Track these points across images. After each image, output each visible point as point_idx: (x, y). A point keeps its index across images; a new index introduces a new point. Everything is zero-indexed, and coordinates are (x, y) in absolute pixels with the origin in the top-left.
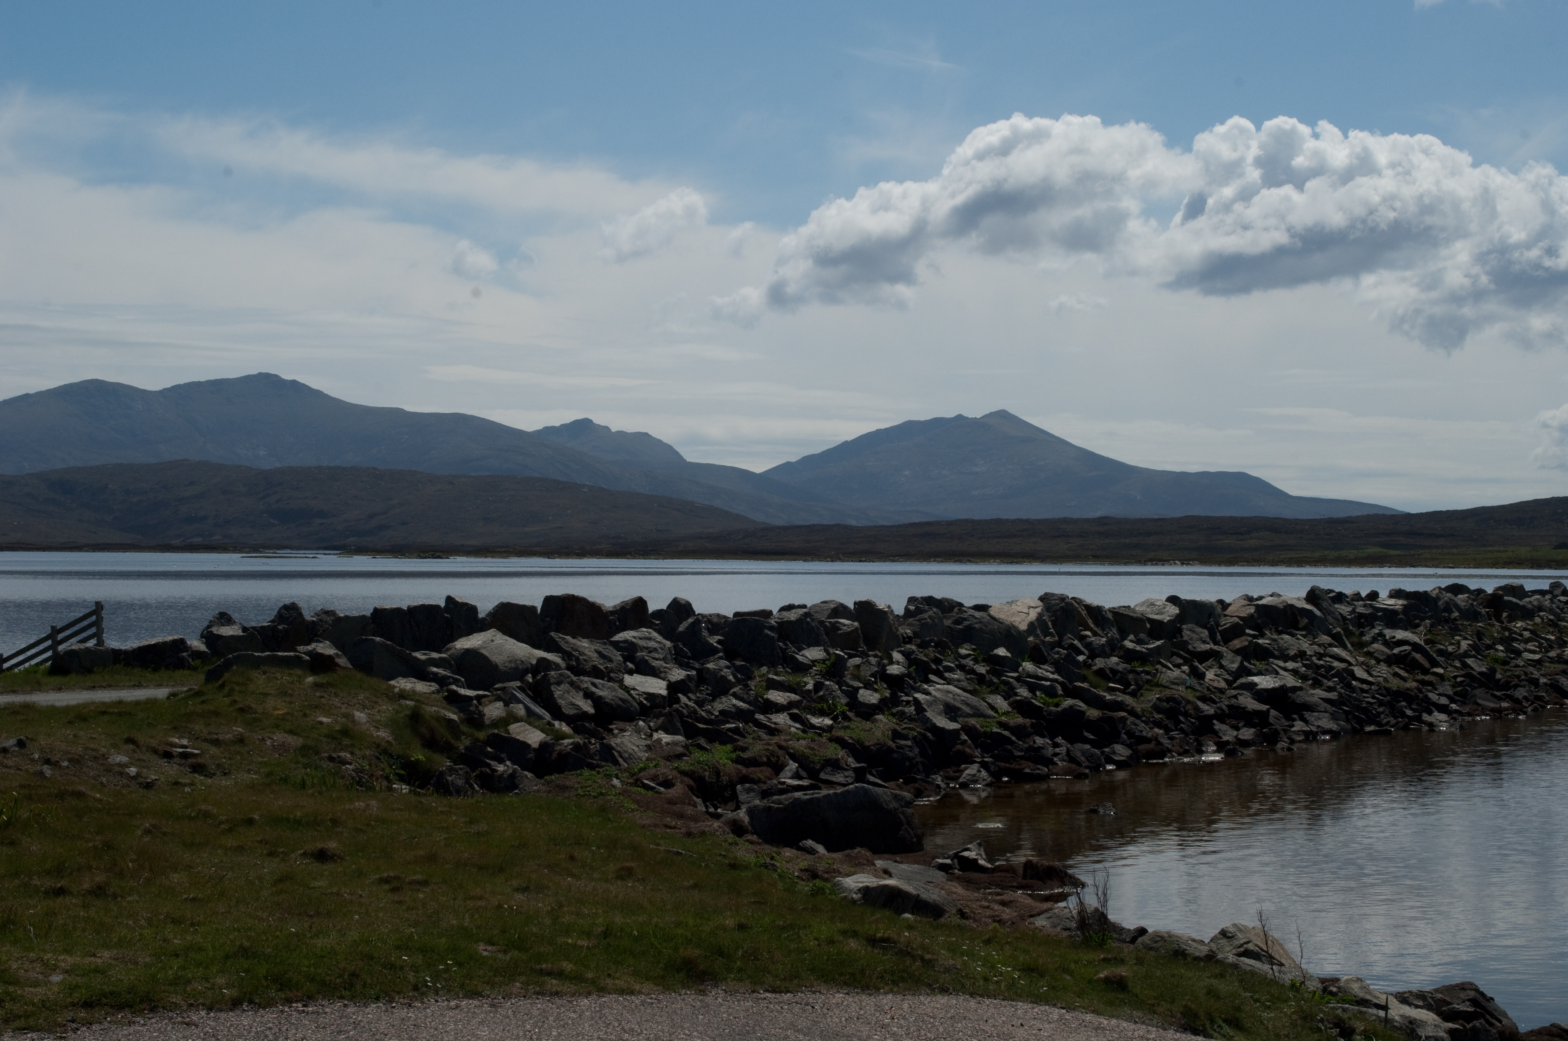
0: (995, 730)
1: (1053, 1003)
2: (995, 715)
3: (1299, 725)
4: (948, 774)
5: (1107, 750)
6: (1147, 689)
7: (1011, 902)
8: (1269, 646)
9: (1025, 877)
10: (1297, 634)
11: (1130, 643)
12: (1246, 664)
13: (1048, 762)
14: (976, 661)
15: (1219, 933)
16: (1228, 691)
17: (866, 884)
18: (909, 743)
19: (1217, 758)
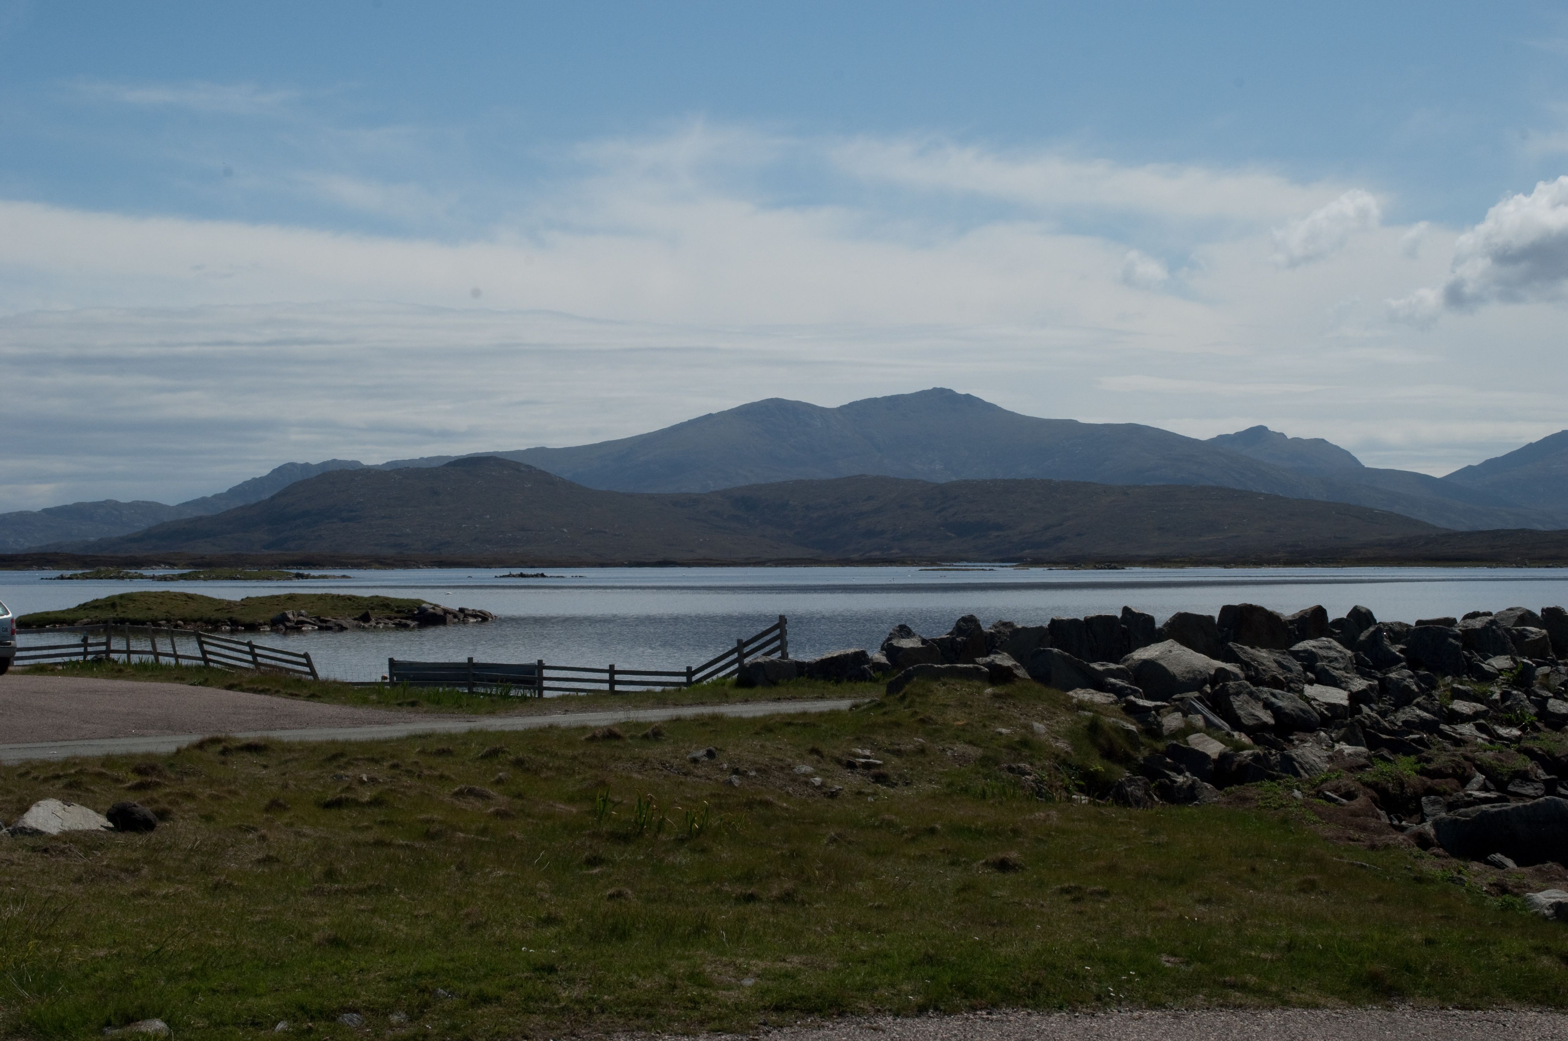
17: (1558, 900)
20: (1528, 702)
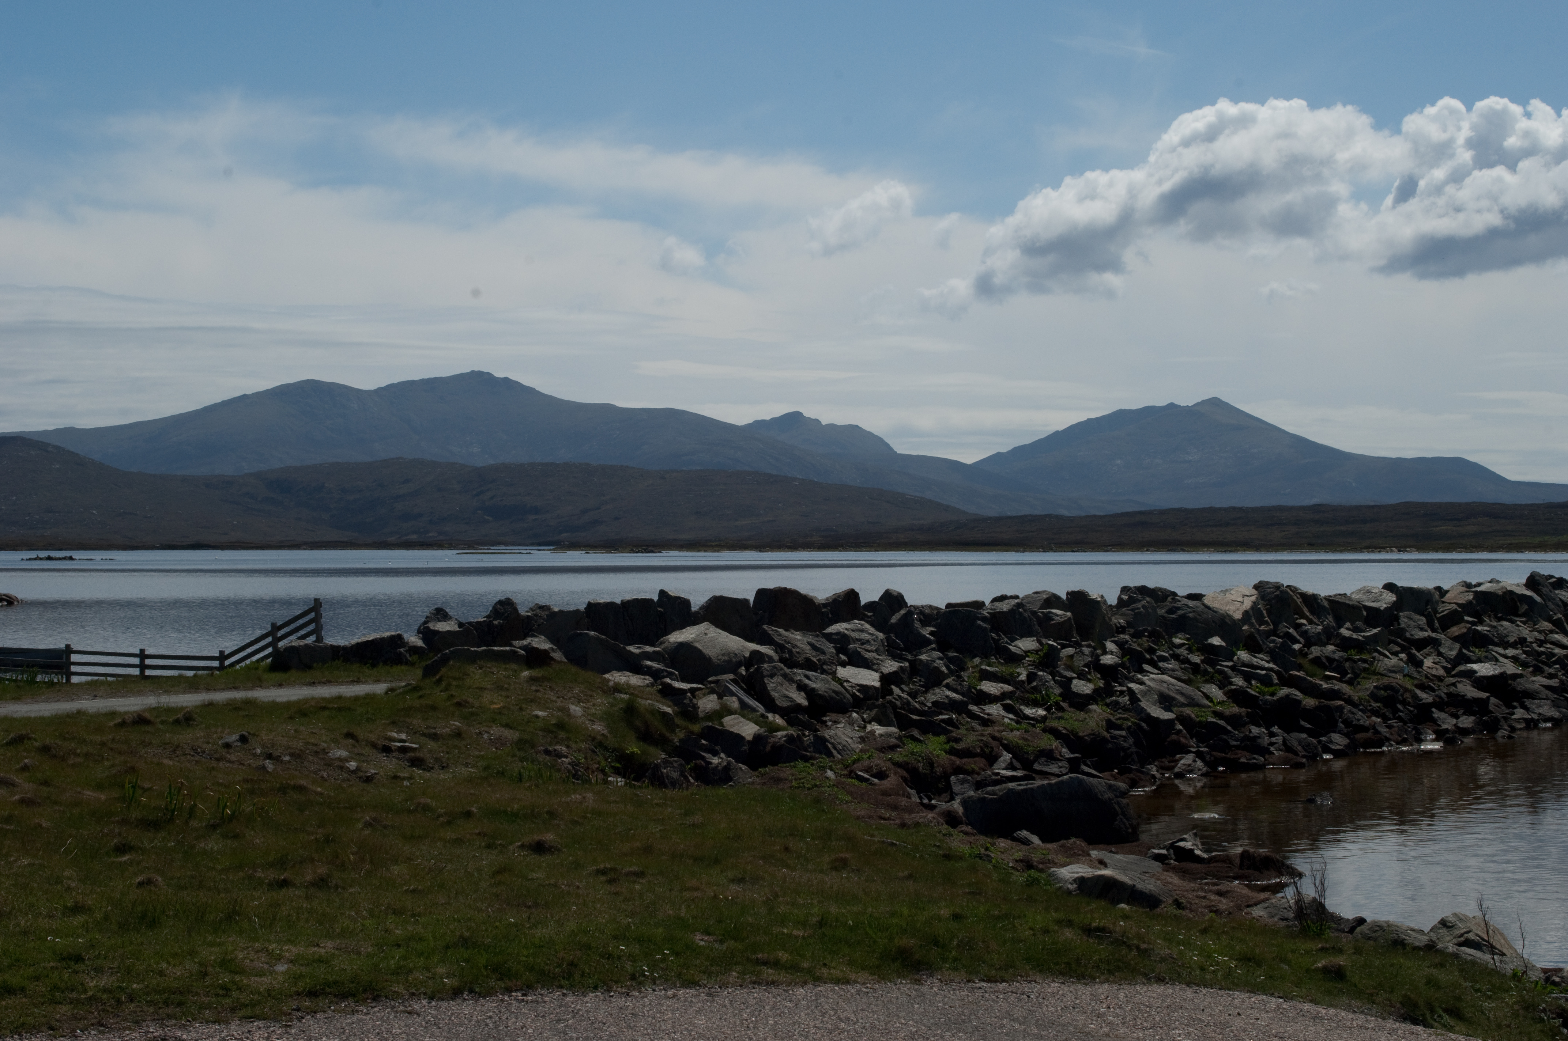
0: (1210, 719)
1: (1271, 992)
2: (1210, 704)
3: (1519, 713)
4: (1163, 764)
5: (1323, 739)
6: (1364, 678)
7: (1228, 892)
8: (1488, 633)
9: (1241, 867)
10: (1517, 621)
11: (1347, 631)
12: (1464, 651)
13: (1264, 751)
14: (1190, 650)
15: (1439, 922)
16: (1447, 679)
17: (1081, 874)
18: (1123, 733)
19: (1437, 747)
20: (1053, 682)
